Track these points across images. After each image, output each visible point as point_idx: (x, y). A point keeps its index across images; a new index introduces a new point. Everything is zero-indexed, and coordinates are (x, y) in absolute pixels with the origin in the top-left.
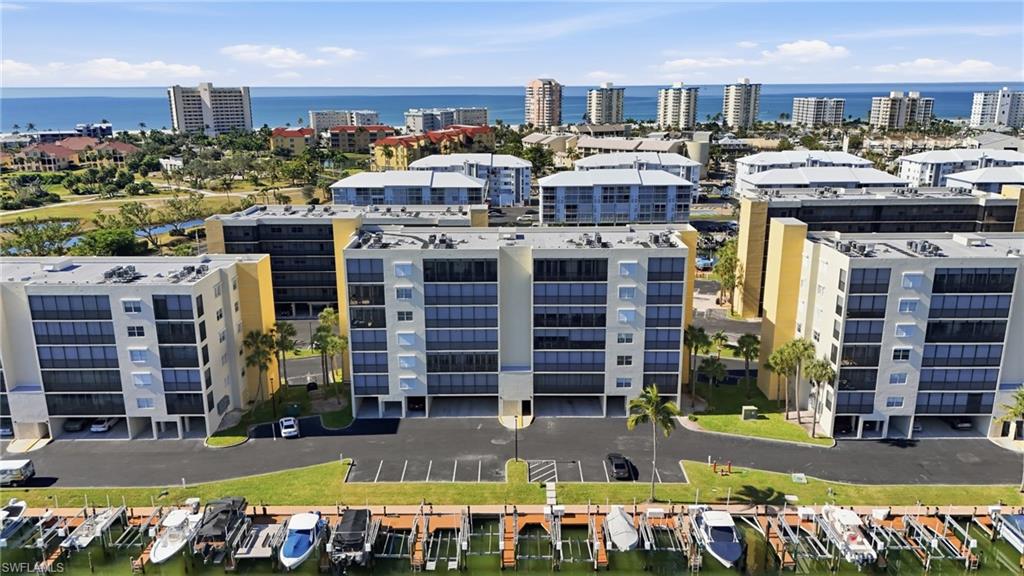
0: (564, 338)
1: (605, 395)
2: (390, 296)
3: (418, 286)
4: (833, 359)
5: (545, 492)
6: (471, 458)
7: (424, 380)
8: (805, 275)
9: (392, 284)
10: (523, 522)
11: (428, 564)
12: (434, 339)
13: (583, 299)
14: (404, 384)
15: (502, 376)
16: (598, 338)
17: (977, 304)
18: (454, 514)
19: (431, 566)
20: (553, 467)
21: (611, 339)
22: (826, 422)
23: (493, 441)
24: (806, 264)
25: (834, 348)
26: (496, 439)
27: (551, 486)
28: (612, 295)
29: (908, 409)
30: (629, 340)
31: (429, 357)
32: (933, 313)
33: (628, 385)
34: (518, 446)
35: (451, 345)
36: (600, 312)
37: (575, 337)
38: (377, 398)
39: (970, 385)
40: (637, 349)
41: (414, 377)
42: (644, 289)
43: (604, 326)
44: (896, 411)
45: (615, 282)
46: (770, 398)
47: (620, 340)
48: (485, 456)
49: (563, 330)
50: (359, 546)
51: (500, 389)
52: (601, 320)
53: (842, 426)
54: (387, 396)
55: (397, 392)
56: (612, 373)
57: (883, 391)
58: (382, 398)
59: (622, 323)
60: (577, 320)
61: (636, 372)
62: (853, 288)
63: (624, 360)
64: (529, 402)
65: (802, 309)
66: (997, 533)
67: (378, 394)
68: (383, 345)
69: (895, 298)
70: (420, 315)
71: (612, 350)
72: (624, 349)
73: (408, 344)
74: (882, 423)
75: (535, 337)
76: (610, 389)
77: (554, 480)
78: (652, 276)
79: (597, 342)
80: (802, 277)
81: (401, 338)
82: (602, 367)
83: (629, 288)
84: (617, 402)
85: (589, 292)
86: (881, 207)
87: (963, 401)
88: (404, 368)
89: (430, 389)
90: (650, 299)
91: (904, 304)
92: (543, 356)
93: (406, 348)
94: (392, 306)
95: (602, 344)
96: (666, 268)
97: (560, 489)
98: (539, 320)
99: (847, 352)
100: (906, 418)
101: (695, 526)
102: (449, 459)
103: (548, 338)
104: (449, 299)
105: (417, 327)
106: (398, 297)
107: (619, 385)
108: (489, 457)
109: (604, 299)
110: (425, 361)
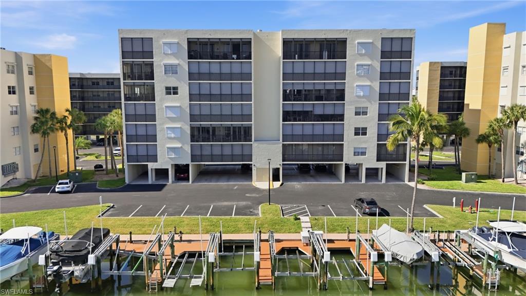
0: (307, 112)
1: (344, 163)
2: (158, 72)
3: (183, 62)
5: (300, 223)
6: (226, 204)
7: (188, 149)
9: (160, 61)
11: (167, 281)
12: (197, 112)
13: (325, 76)
14: (171, 153)
15: (255, 145)
16: (338, 112)
19: (169, 283)
20: (305, 209)
21: (349, 112)
23: (247, 195)
26: (250, 194)
27: (305, 219)
28: (351, 72)
30: (365, 113)
31: (192, 128)
33: (363, 153)
35: (211, 117)
36: (339, 87)
37: (318, 111)
38: (147, 165)
40: (371, 122)
41: (179, 145)
42: (377, 65)
43: (344, 100)
45: (353, 60)
47: (357, 113)
49: (308, 105)
51: (253, 158)
52: (341, 95)
54: (156, 163)
55: (165, 161)
56: (350, 142)
58: (151, 166)
59: (359, 97)
60: (320, 95)
61: (370, 142)
63: (360, 132)
64: (279, 169)
67: (148, 162)
68: (153, 117)
70: (184, 90)
71: (351, 121)
72: (360, 122)
73: (174, 116)
75: (283, 111)
76: (349, 158)
77: (307, 216)
78: (384, 54)
79: (337, 115)
81: (168, 111)
82: (341, 137)
83: (364, 65)
84: (354, 170)
85: (331, 69)
88: (170, 138)
89: (194, 158)
90: (383, 76)
92: (290, 127)
93: (172, 120)
94: (160, 81)
95: (341, 117)
96: (396, 47)
97: (314, 221)
98: (287, 95)
103: (294, 112)
104: (210, 76)
105: (182, 100)
106: (165, 73)
107: (356, 154)
108: (243, 203)
109: (343, 76)
110: (189, 132)
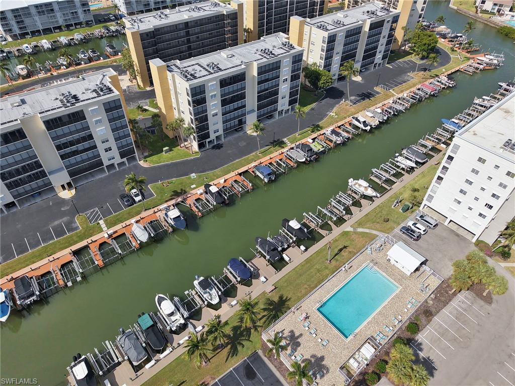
1: (105, 166)
4: (192, 123)
5: (100, 226)
6: (56, 223)
8: (171, 87)
10: (98, 244)
11: (68, 284)
13: (78, 131)
15: (51, 177)
16: (92, 145)
17: (235, 88)
18: (65, 254)
19: (70, 284)
20: (97, 212)
21: (98, 143)
22: (195, 145)
23: (62, 209)
24: (170, 82)
25: (191, 119)
26: (63, 207)
27: (101, 222)
28: (92, 125)
29: (221, 132)
30: (107, 141)
31: (6, 184)
32: (222, 96)
33: (114, 158)
34: (76, 207)
36: (88, 134)
37: (81, 149)
39: (238, 117)
40: (112, 144)
41: (2, 196)
42: (105, 118)
43: (93, 139)
44: (217, 134)
45: (91, 120)
46: (171, 138)
47: (103, 142)
48: (64, 219)
49: (74, 148)
50: (33, 294)
51: (53, 183)
52: (90, 137)
53: (201, 146)
56: (104, 156)
57: (211, 129)
59: (101, 135)
60: (78, 141)
61: (115, 152)
62: (193, 96)
63: (108, 150)
64: (70, 182)
65: (174, 101)
66: (255, 174)
69: (208, 94)
71: (101, 147)
72: (106, 145)
74: (214, 140)
75: (60, 156)
76: (106, 163)
77: (101, 219)
78: (107, 111)
79: (92, 147)
80: (170, 87)
82: (99, 156)
83: (99, 120)
84: (111, 167)
85: (79, 127)
86: (187, 23)
87: (237, 123)
89: (15, 197)
90: (110, 121)
91: (212, 96)
92: (68, 162)
95: (95, 147)
96: (113, 105)
97: (105, 221)
98: (59, 148)
99: (196, 119)
100: (220, 135)
101: (166, 218)
102: (46, 228)
107: (110, 160)
108: (65, 219)
109: (88, 128)
